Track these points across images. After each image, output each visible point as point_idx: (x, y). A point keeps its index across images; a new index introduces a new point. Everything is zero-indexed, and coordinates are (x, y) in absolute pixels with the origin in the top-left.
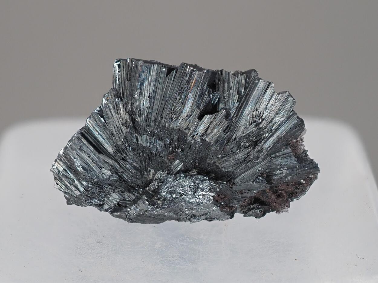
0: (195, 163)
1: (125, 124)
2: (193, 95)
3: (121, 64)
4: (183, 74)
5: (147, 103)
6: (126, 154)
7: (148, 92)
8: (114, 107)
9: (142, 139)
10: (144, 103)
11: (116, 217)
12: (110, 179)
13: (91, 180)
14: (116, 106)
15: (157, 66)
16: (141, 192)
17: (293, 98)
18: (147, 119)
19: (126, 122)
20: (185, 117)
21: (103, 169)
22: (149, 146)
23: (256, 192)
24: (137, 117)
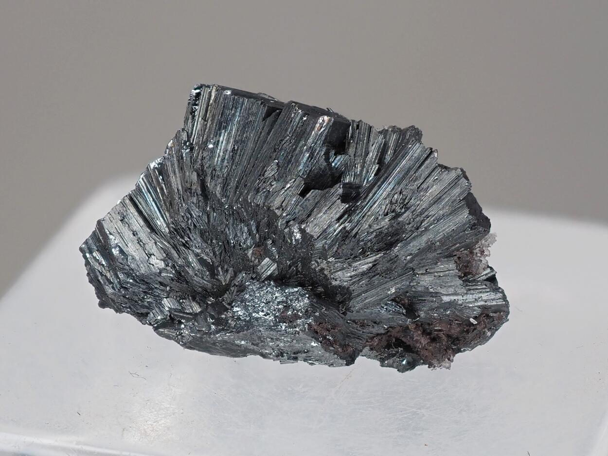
0: (297, 266)
1: (189, 189)
3: (202, 93)
4: (286, 119)
6: (189, 238)
11: (162, 337)
12: (161, 275)
13: (132, 272)
14: (182, 159)
16: (210, 303)
17: (468, 180)
18: (225, 185)
19: (192, 185)
21: (153, 256)
22: (224, 230)
23: (386, 327)
24: (208, 179)
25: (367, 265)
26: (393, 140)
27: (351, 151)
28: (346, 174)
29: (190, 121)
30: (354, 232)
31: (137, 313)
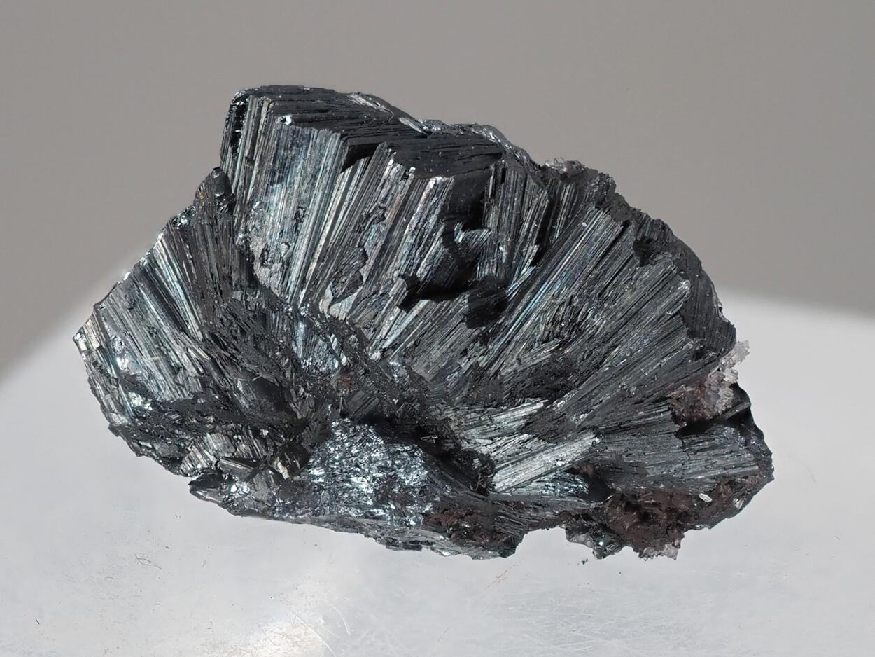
1: (229, 277)
3: (248, 108)
6: (237, 350)
12: (197, 402)
14: (216, 224)
20: (369, 295)
22: (289, 345)
23: (557, 512)
24: (257, 265)
25: (517, 422)
26: (566, 197)
27: (492, 220)
28: (484, 260)
29: (230, 155)
30: (493, 370)
31: (164, 457)
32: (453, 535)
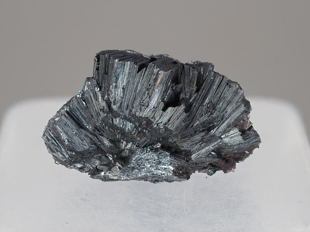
0: (160, 138)
1: (103, 110)
2: (159, 91)
3: (100, 58)
4: (151, 72)
5: (121, 94)
6: (103, 132)
7: (122, 84)
8: (94, 95)
9: (116, 121)
10: (118, 94)
12: (89, 149)
13: (74, 150)
14: (96, 94)
15: (130, 63)
17: (242, 90)
18: (121, 106)
19: (103, 108)
20: (152, 108)
24: (112, 105)
29: (97, 73)
30: (191, 125)
31: (79, 168)
32: (178, 175)
